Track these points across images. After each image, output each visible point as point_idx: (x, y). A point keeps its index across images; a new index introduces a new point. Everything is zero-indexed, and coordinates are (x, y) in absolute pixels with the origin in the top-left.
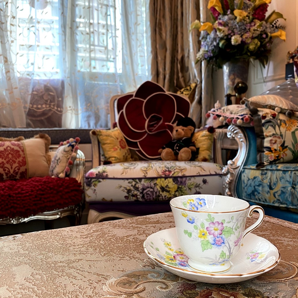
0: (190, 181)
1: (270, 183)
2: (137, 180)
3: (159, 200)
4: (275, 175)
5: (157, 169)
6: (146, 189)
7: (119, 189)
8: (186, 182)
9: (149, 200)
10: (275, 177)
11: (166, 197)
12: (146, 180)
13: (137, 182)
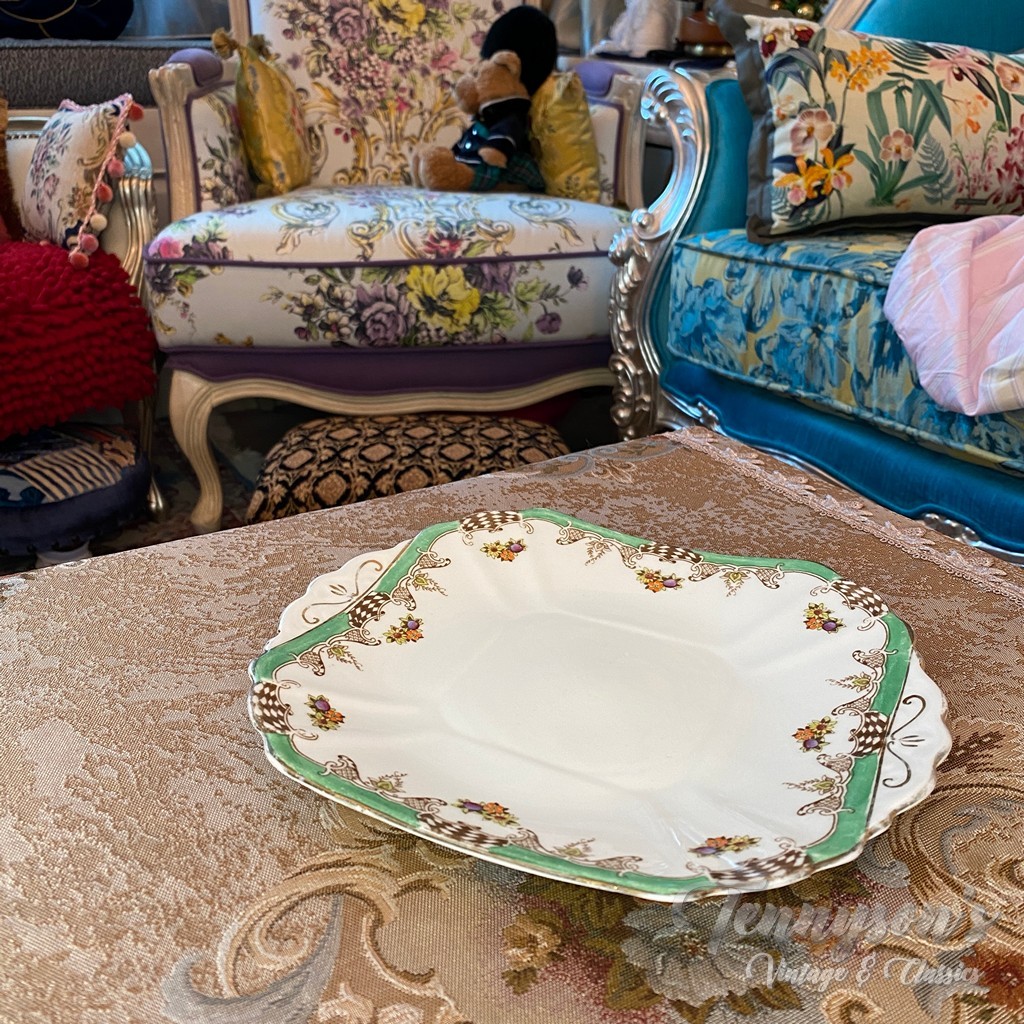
0: (524, 278)
1: (750, 309)
2: (337, 272)
3: (416, 345)
4: (769, 282)
5: (409, 230)
6: (369, 305)
7: (274, 303)
8: (511, 280)
9: (381, 343)
10: (768, 289)
11: (442, 333)
12: (370, 273)
13: (337, 280)
